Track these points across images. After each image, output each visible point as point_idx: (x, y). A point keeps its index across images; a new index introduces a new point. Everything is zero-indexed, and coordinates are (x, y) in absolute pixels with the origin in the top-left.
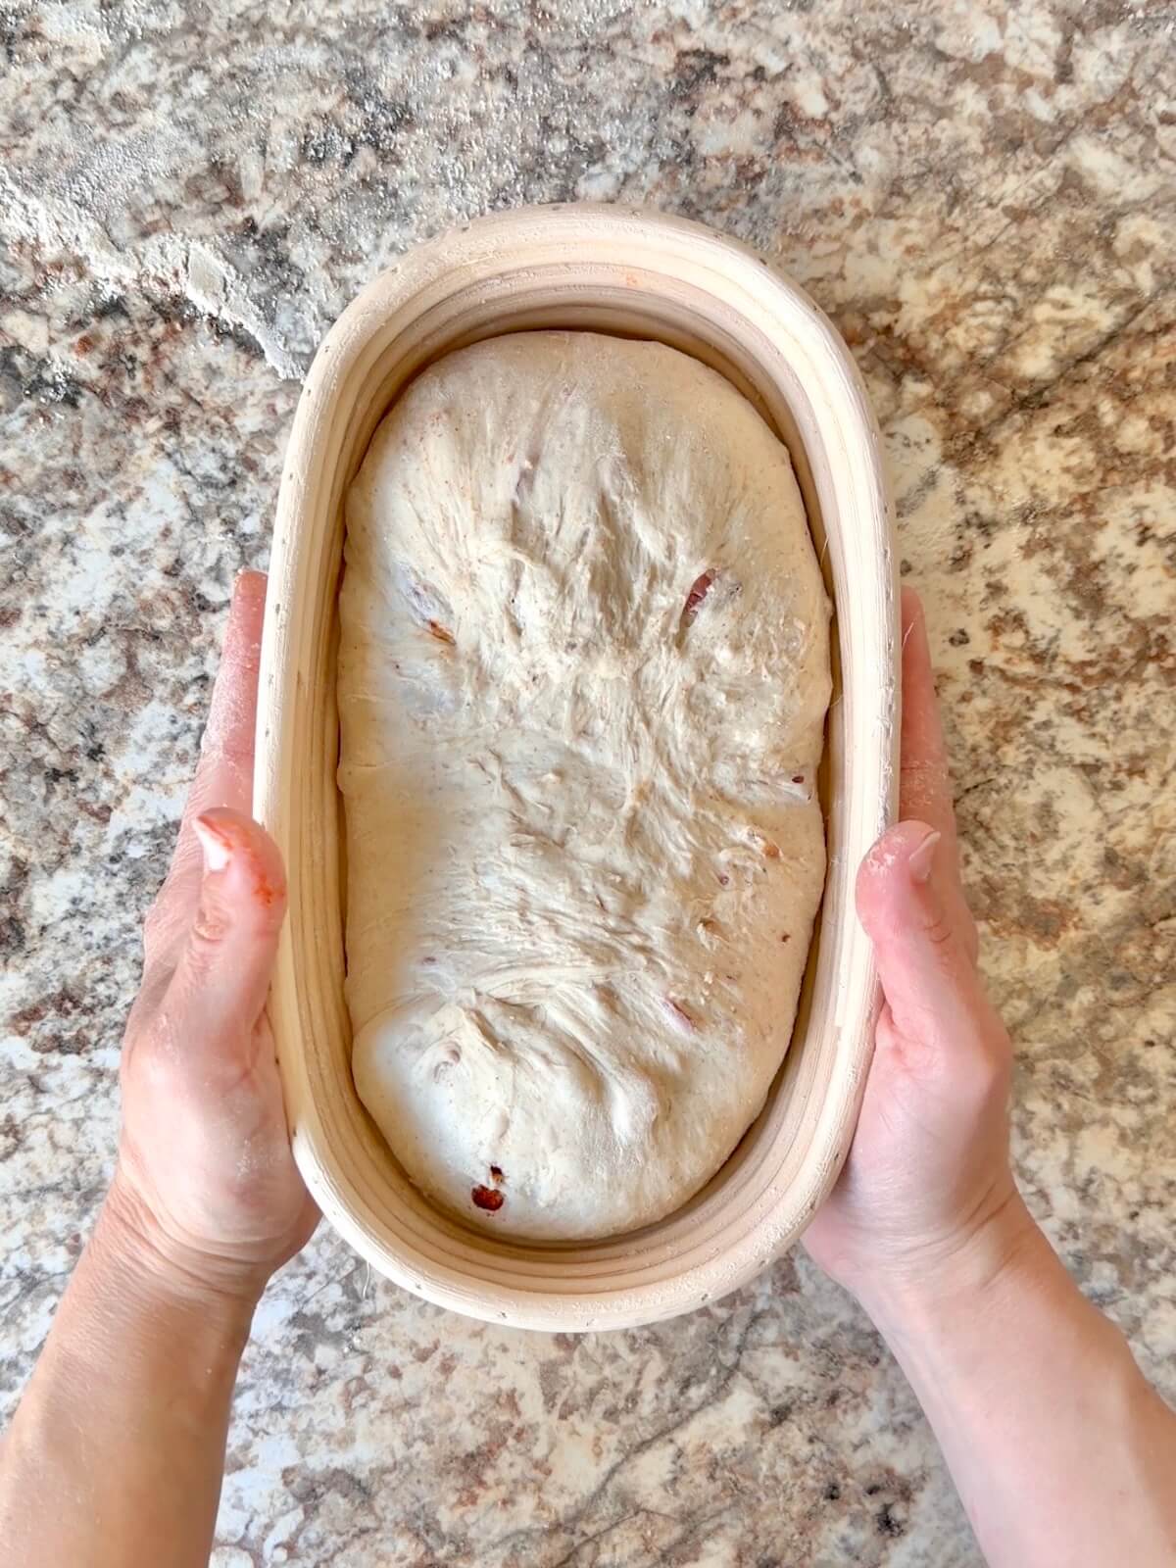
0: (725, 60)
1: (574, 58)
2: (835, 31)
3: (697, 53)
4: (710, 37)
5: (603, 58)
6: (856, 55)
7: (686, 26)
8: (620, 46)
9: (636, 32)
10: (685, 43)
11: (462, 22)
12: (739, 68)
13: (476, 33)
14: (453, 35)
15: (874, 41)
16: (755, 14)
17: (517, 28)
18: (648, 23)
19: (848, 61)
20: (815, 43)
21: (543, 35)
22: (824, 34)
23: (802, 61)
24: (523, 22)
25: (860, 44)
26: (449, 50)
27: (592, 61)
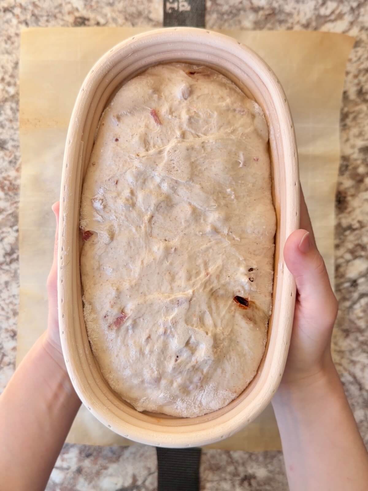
0: (88, 20)
1: (45, 18)
2: (120, 12)
3: (81, 18)
4: (84, 13)
5: (54, 18)
6: (126, 19)
7: (77, 10)
8: (59, 15)
9: (63, 11)
10: (77, 14)
11: (13, 7)
12: (92, 22)
13: (17, 11)
14: (10, 11)
15: (132, 15)
16: (97, 7)
17: (29, 10)
18: (66, 8)
19: (124, 21)
20: (114, 15)
21: (36, 12)
22: (117, 13)
23: (110, 21)
24: (30, 7)
25: (127, 16)
26: (9, 16)
27: (50, 19)
